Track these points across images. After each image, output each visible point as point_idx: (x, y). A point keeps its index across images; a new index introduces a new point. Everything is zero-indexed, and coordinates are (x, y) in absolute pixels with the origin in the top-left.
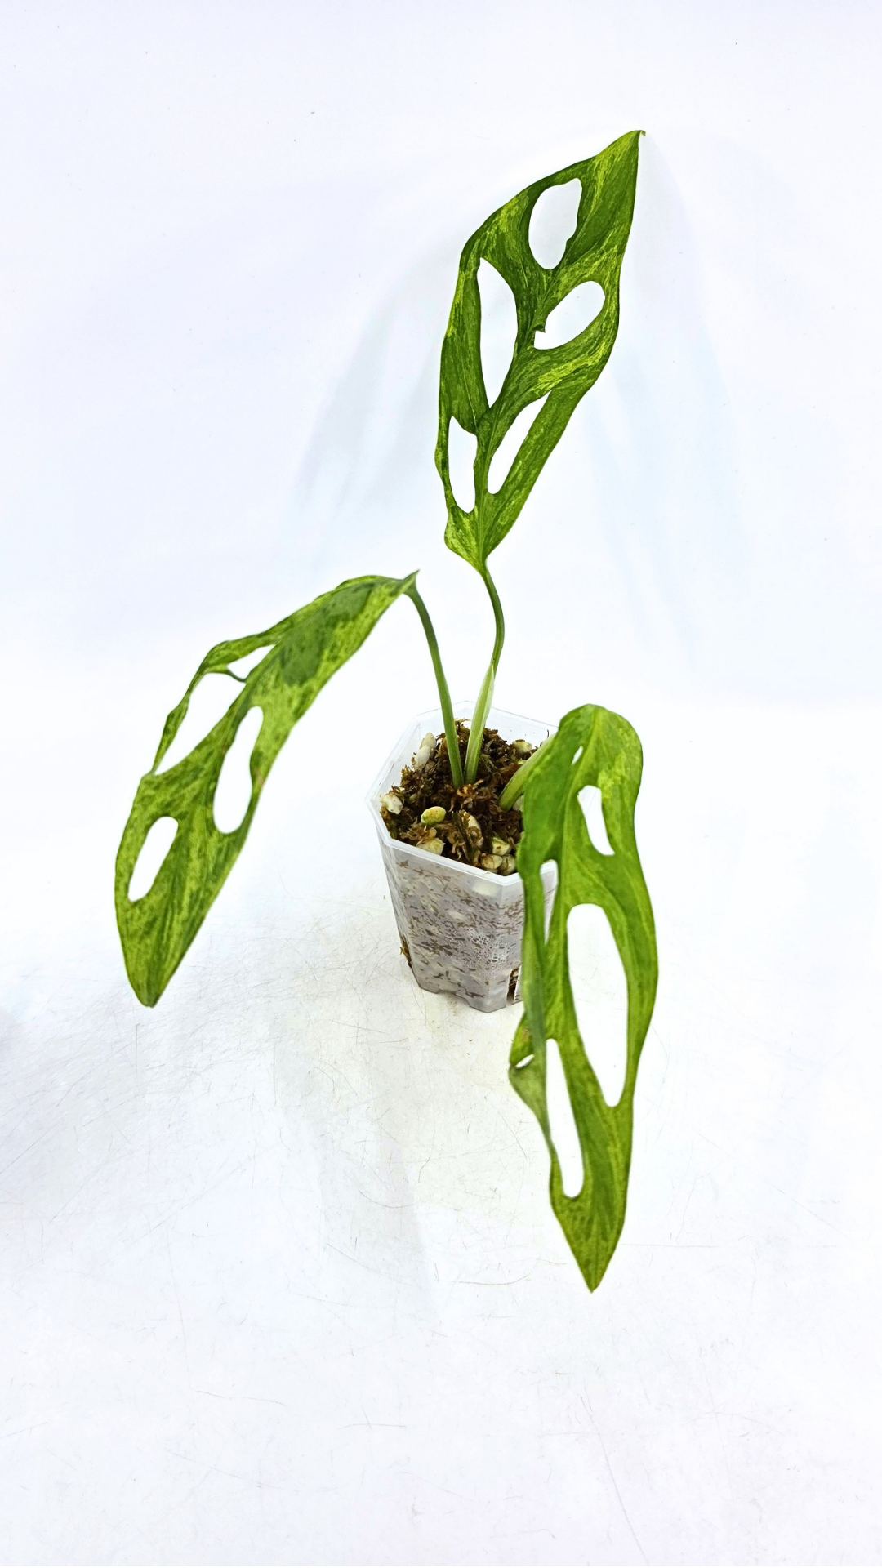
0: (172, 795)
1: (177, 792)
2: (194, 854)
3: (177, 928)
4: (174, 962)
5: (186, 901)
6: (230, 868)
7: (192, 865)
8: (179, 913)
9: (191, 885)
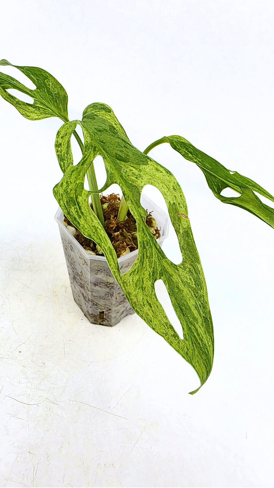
0: (150, 267)
1: (151, 262)
2: (181, 286)
3: (201, 331)
4: (212, 349)
5: (195, 312)
6: (203, 275)
7: (185, 293)
8: (197, 323)
9: (191, 303)
